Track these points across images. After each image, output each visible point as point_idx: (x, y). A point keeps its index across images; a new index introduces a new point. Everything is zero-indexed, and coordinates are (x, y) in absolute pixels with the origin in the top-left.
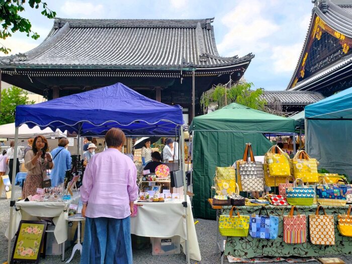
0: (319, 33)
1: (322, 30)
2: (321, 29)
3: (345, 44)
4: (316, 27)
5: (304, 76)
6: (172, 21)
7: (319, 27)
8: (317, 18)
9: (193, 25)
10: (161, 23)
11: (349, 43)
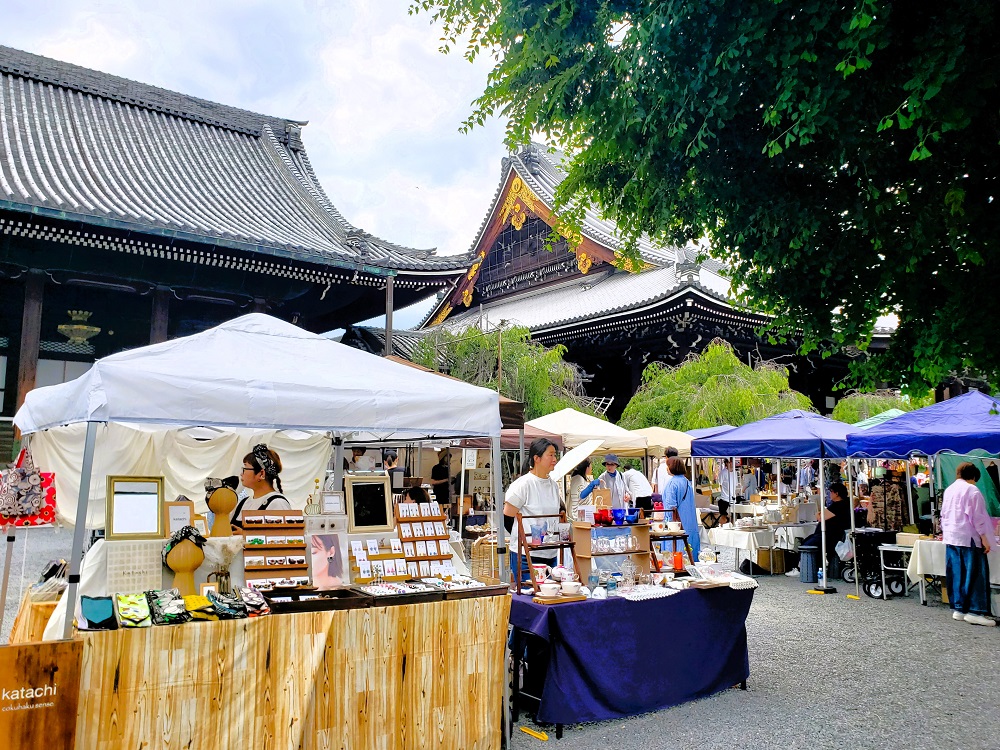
0: (518, 214)
1: (529, 210)
2: (525, 208)
3: (584, 255)
4: (511, 199)
5: (471, 303)
6: (189, 99)
7: (518, 200)
8: (516, 181)
9: (253, 128)
10: (156, 98)
11: (593, 253)
